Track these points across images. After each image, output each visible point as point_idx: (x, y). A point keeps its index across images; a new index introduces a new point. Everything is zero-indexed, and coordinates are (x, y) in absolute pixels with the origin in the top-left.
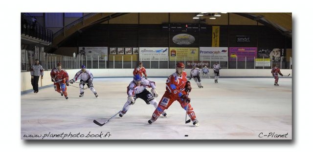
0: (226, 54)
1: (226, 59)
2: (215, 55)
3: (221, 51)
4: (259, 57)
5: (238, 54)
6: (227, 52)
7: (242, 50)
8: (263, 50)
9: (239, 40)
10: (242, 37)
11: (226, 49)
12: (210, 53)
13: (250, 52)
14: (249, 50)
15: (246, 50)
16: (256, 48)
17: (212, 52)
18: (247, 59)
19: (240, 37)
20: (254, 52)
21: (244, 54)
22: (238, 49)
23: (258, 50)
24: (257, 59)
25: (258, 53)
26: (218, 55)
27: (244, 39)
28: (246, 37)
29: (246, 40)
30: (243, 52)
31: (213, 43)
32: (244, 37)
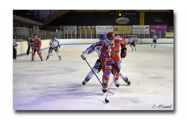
0: (148, 30)
1: (148, 33)
2: (142, 30)
3: (145, 28)
4: (168, 31)
5: (156, 29)
6: (149, 28)
7: (158, 27)
8: (171, 27)
9: (156, 21)
10: (158, 19)
11: (148, 26)
12: (138, 29)
13: (163, 28)
14: (162, 27)
15: (160, 27)
16: (166, 26)
17: (140, 29)
18: (161, 33)
19: (157, 19)
20: (165, 29)
21: (159, 29)
22: (155, 26)
23: (168, 27)
24: (167, 32)
25: (168, 29)
26: (144, 30)
27: (159, 21)
28: (161, 19)
29: (160, 21)
30: (159, 28)
31: (141, 23)
32: (159, 19)
